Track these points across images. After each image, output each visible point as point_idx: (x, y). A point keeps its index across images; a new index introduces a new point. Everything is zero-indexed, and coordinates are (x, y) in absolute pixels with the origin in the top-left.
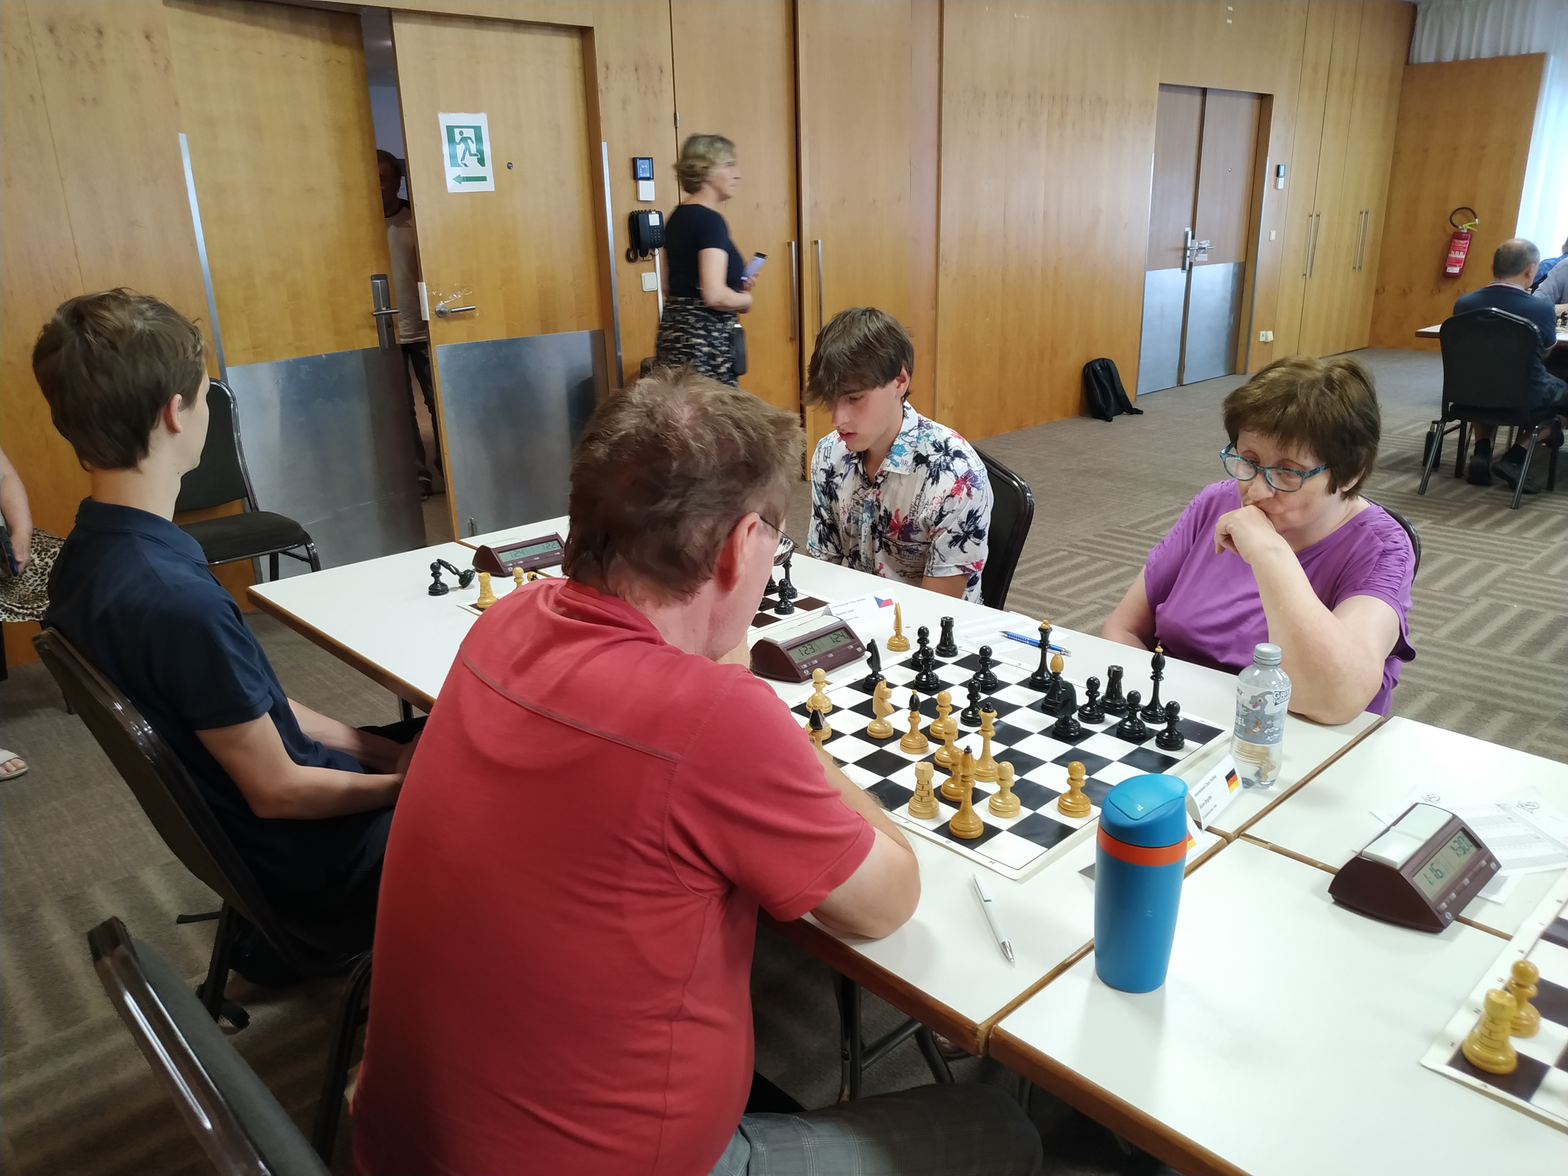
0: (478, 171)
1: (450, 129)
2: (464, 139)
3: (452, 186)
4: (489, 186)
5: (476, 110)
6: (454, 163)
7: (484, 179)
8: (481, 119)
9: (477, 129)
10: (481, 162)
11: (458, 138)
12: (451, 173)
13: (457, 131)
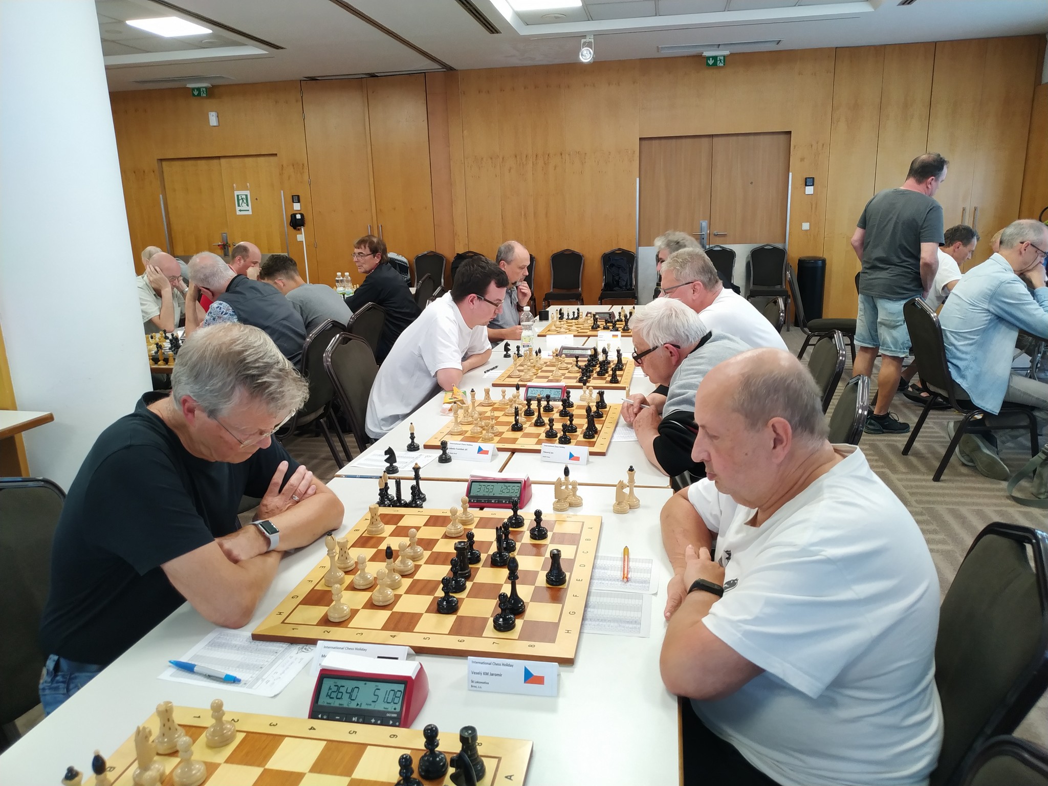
0: (247, 208)
1: (238, 196)
2: (242, 199)
3: (238, 213)
4: (250, 213)
5: (246, 189)
6: (239, 206)
7: (248, 210)
8: (248, 193)
9: (246, 196)
10: (248, 205)
11: (240, 198)
12: (238, 208)
13: (240, 196)
